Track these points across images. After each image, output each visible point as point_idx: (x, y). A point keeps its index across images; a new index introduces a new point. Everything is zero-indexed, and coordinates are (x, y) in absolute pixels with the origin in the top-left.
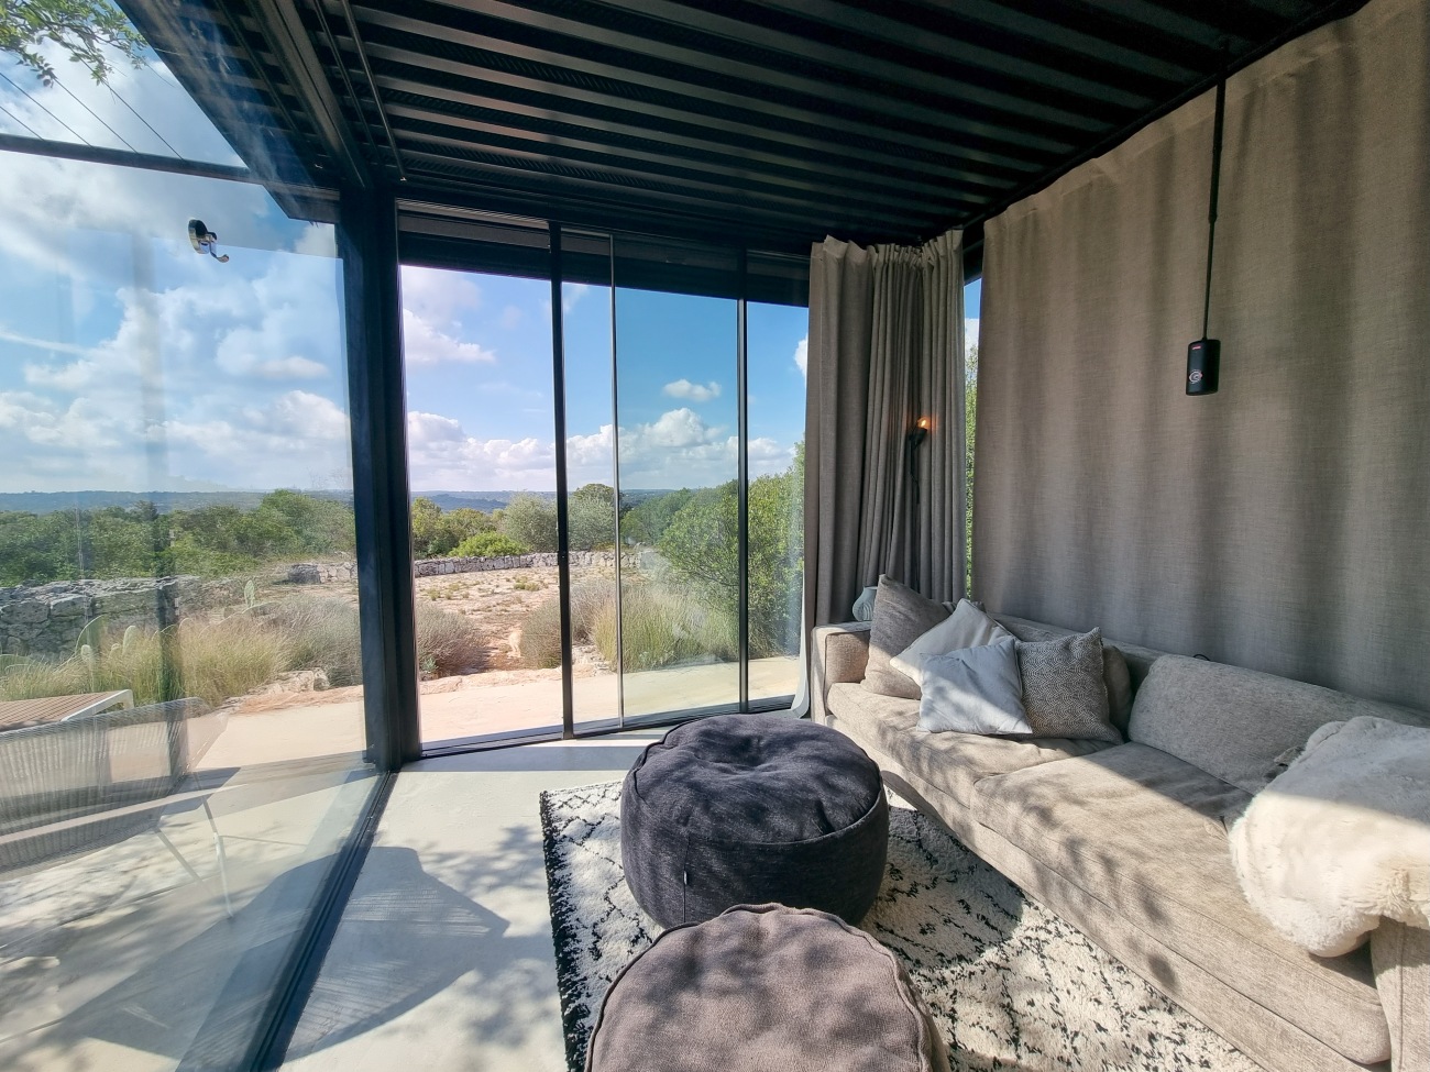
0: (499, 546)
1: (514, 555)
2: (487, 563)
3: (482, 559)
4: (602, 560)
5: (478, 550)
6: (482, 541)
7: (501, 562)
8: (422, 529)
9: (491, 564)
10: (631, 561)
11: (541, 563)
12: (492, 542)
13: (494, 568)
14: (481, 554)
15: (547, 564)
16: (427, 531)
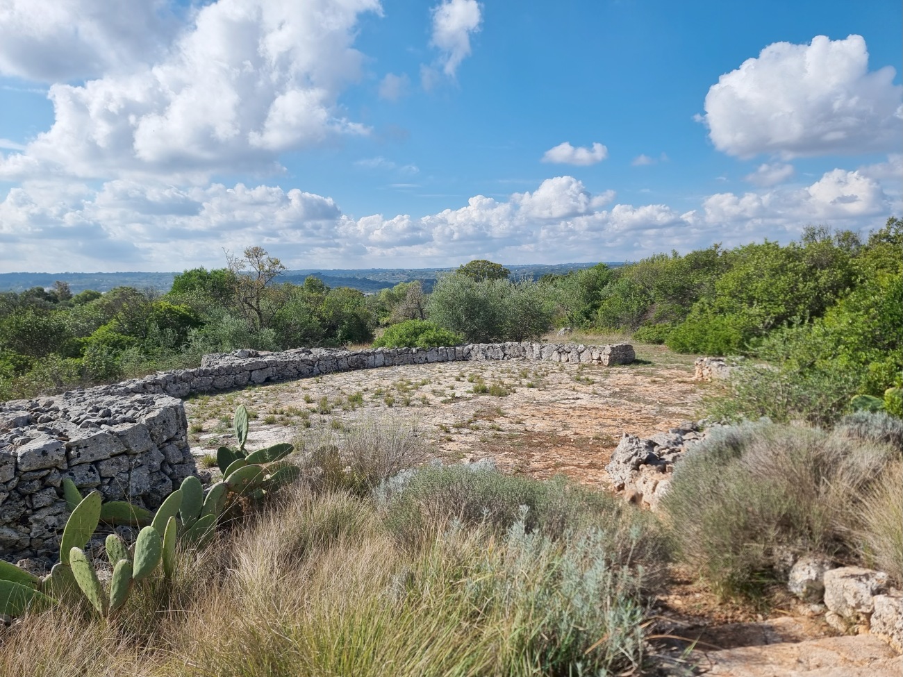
0: (431, 335)
1: (449, 345)
2: (420, 354)
3: (414, 350)
4: (555, 354)
5: (408, 340)
6: (411, 329)
7: (435, 353)
8: (331, 313)
9: (423, 357)
10: (596, 356)
11: (480, 356)
12: (422, 330)
13: (427, 361)
14: (411, 345)
15: (486, 358)
16: (335, 315)
